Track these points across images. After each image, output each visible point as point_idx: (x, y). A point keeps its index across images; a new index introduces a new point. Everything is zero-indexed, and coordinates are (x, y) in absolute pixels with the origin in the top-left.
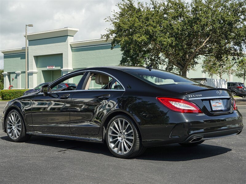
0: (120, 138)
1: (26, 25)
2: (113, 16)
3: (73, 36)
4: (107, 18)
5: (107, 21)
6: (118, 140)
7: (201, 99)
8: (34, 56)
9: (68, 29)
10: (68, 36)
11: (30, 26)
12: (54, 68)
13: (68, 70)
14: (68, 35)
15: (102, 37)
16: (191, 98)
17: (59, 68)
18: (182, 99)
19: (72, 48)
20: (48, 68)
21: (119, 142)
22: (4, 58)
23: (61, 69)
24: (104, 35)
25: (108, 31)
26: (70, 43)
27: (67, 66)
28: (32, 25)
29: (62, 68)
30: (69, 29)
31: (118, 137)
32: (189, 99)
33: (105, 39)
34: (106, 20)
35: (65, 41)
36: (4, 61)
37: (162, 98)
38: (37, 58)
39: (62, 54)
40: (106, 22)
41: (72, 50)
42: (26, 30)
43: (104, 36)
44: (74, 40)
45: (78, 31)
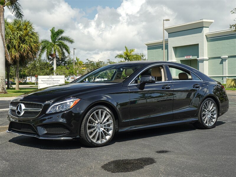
1: (164, 20)
3: (208, 27)
4: (233, 10)
5: (234, 13)
8: (173, 47)
9: (203, 21)
10: (203, 27)
12: (191, 57)
13: (204, 59)
17: (195, 57)
19: (208, 38)
20: (185, 58)
22: (148, 50)
23: (197, 59)
26: (206, 34)
27: (203, 56)
28: (168, 20)
29: (199, 58)
30: (204, 20)
33: (234, 30)
34: (233, 12)
35: (201, 32)
36: (148, 52)
38: (175, 49)
39: (198, 44)
40: (232, 13)
41: (207, 40)
42: (164, 24)
44: (209, 31)
45: (213, 22)
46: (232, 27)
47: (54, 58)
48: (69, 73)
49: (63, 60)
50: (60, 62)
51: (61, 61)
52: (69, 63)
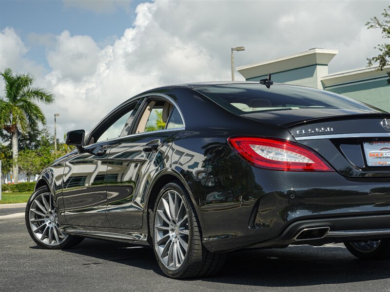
0: (174, 234)
1: (232, 50)
2: (383, 16)
3: (327, 65)
4: (371, 21)
5: (372, 26)
6: (169, 237)
7: (331, 140)
9: (316, 52)
10: (316, 64)
11: (239, 49)
14: (318, 63)
15: (370, 63)
16: (301, 135)
18: (284, 141)
19: (325, 87)
21: (171, 241)
24: (373, 59)
25: (381, 50)
26: (321, 79)
28: (242, 49)
30: (318, 51)
31: (170, 232)
32: (297, 139)
34: (370, 25)
35: (311, 74)
37: (238, 140)
40: (368, 28)
42: (232, 58)
43: (375, 59)
44: (329, 73)
45: (335, 54)
46: (373, 62)
47: (13, 133)
48: (41, 164)
49: (32, 138)
50: (28, 142)
51: (28, 139)
52: (46, 144)
